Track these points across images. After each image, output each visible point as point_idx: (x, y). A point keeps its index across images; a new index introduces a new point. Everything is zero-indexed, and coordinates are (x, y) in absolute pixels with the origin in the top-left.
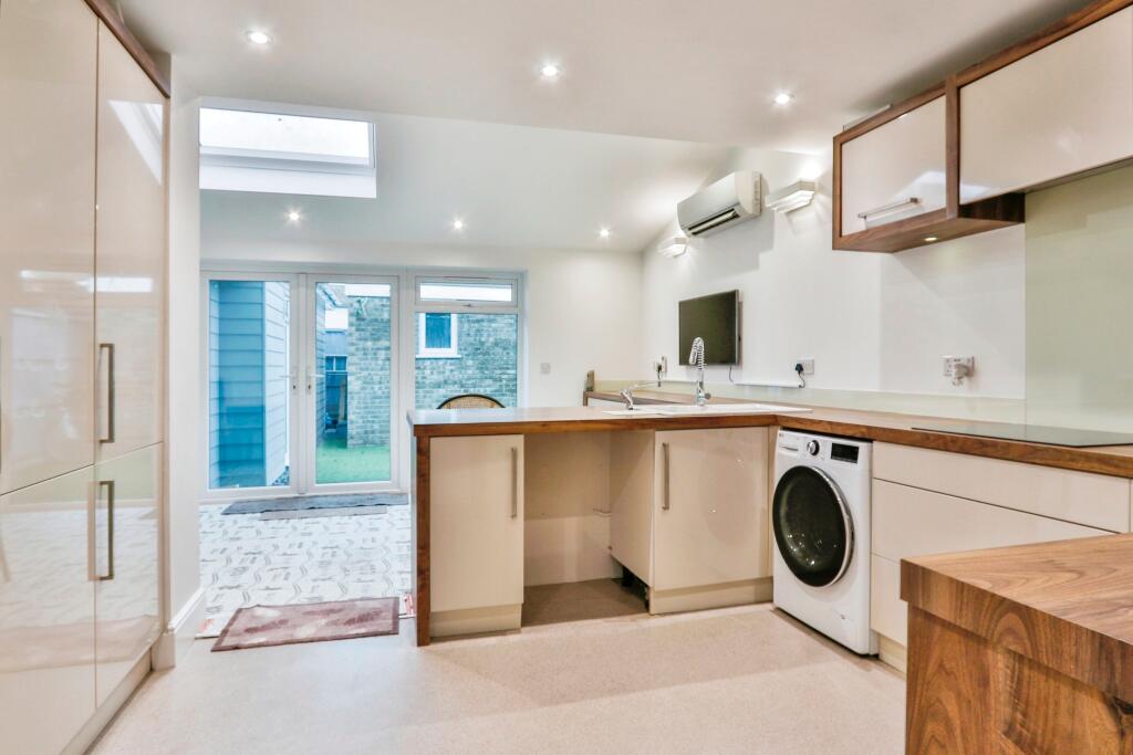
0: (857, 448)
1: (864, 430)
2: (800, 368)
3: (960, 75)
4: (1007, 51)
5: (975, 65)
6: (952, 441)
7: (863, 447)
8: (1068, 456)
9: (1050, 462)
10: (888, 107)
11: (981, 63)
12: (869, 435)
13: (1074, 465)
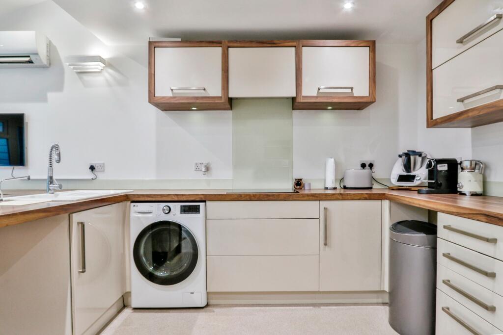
0: (199, 206)
1: (202, 196)
2: (92, 168)
3: (229, 42)
4: (251, 42)
5: (236, 41)
6: (254, 196)
7: (202, 205)
8: (302, 196)
9: (295, 199)
10: (179, 40)
11: (240, 41)
12: (205, 199)
13: (305, 199)
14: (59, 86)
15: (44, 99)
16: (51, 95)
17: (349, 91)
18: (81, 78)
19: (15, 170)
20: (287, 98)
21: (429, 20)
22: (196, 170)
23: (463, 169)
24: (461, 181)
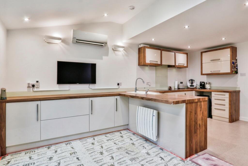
2: (118, 84)
14: (107, 54)
15: (102, 59)
16: (104, 57)
17: (183, 65)
18: (114, 52)
19: (90, 85)
20: (167, 65)
21: (202, 53)
22: (147, 85)
23: (207, 84)
24: (207, 86)
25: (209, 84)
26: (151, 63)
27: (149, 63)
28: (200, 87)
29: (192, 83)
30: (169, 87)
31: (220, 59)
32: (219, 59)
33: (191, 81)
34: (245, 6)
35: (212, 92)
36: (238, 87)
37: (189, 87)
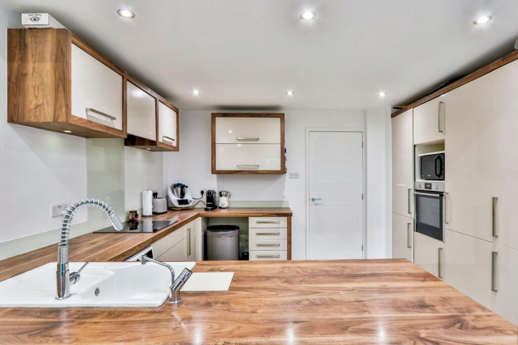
17: (171, 141)
21: (214, 116)
22: (53, 217)
23: (221, 196)
24: (223, 201)
25: (226, 196)
26: (91, 122)
27: (84, 117)
28: (208, 205)
29: (183, 194)
30: (131, 212)
31: (258, 139)
32: (256, 137)
33: (179, 189)
34: (476, 26)
35: (249, 218)
36: (285, 200)
37: (177, 205)
